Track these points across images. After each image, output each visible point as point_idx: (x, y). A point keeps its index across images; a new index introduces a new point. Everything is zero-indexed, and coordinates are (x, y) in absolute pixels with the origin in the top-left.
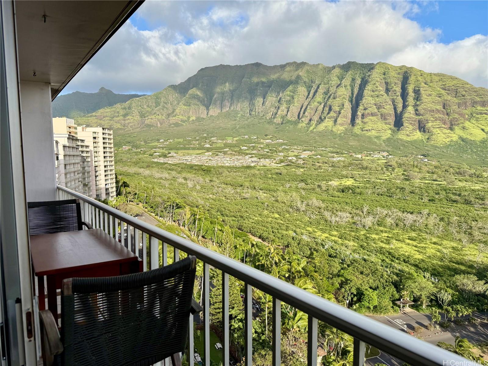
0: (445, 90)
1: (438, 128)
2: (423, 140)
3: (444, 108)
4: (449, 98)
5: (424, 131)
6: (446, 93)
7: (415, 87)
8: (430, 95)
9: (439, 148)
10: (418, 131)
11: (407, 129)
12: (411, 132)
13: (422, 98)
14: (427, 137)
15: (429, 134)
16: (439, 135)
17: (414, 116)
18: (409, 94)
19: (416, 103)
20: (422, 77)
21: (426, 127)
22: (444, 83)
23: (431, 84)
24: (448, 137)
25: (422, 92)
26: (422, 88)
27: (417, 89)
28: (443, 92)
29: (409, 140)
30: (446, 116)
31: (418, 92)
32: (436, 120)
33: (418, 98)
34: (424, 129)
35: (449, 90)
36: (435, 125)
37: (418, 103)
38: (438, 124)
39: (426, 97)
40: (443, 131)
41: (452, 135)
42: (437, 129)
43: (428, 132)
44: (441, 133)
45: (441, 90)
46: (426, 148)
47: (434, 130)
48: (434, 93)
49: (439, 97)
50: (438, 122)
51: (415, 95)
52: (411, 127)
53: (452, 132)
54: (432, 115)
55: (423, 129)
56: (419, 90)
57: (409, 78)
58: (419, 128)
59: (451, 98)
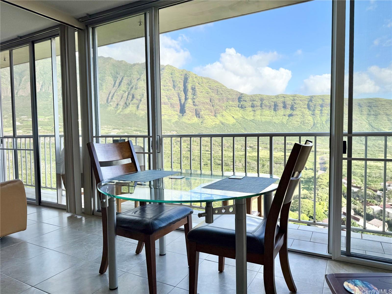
0: (211, 89)
1: (207, 115)
2: (198, 123)
3: (211, 102)
4: (213, 95)
5: (199, 117)
6: (212, 91)
7: (192, 86)
8: (202, 92)
9: (208, 129)
10: (195, 117)
11: (189, 115)
12: (191, 117)
13: (197, 94)
14: (201, 121)
15: (202, 119)
16: (208, 120)
17: (192, 106)
18: (189, 91)
19: (193, 97)
20: (196, 79)
21: (200, 114)
22: (210, 85)
23: (202, 84)
24: (214, 121)
25: (197, 90)
26: (196, 87)
27: (194, 87)
28: (210, 90)
29: (190, 123)
30: (212, 107)
31: (194, 89)
32: (206, 110)
33: (194, 93)
34: (199, 115)
35: (213, 90)
36: (206, 113)
37: (195, 97)
38: (208, 112)
39: (199, 93)
40: (211, 117)
41: (216, 120)
42: (207, 116)
43: (202, 118)
44: (209, 118)
45: (208, 89)
46: (201, 129)
47: (205, 117)
48: (204, 91)
49: (208, 94)
50: (207, 111)
51: (192, 91)
52: (191, 114)
53: (216, 118)
54: (203, 106)
55: (198, 115)
56: (195, 88)
57: (188, 79)
58: (196, 115)
59: (215, 95)
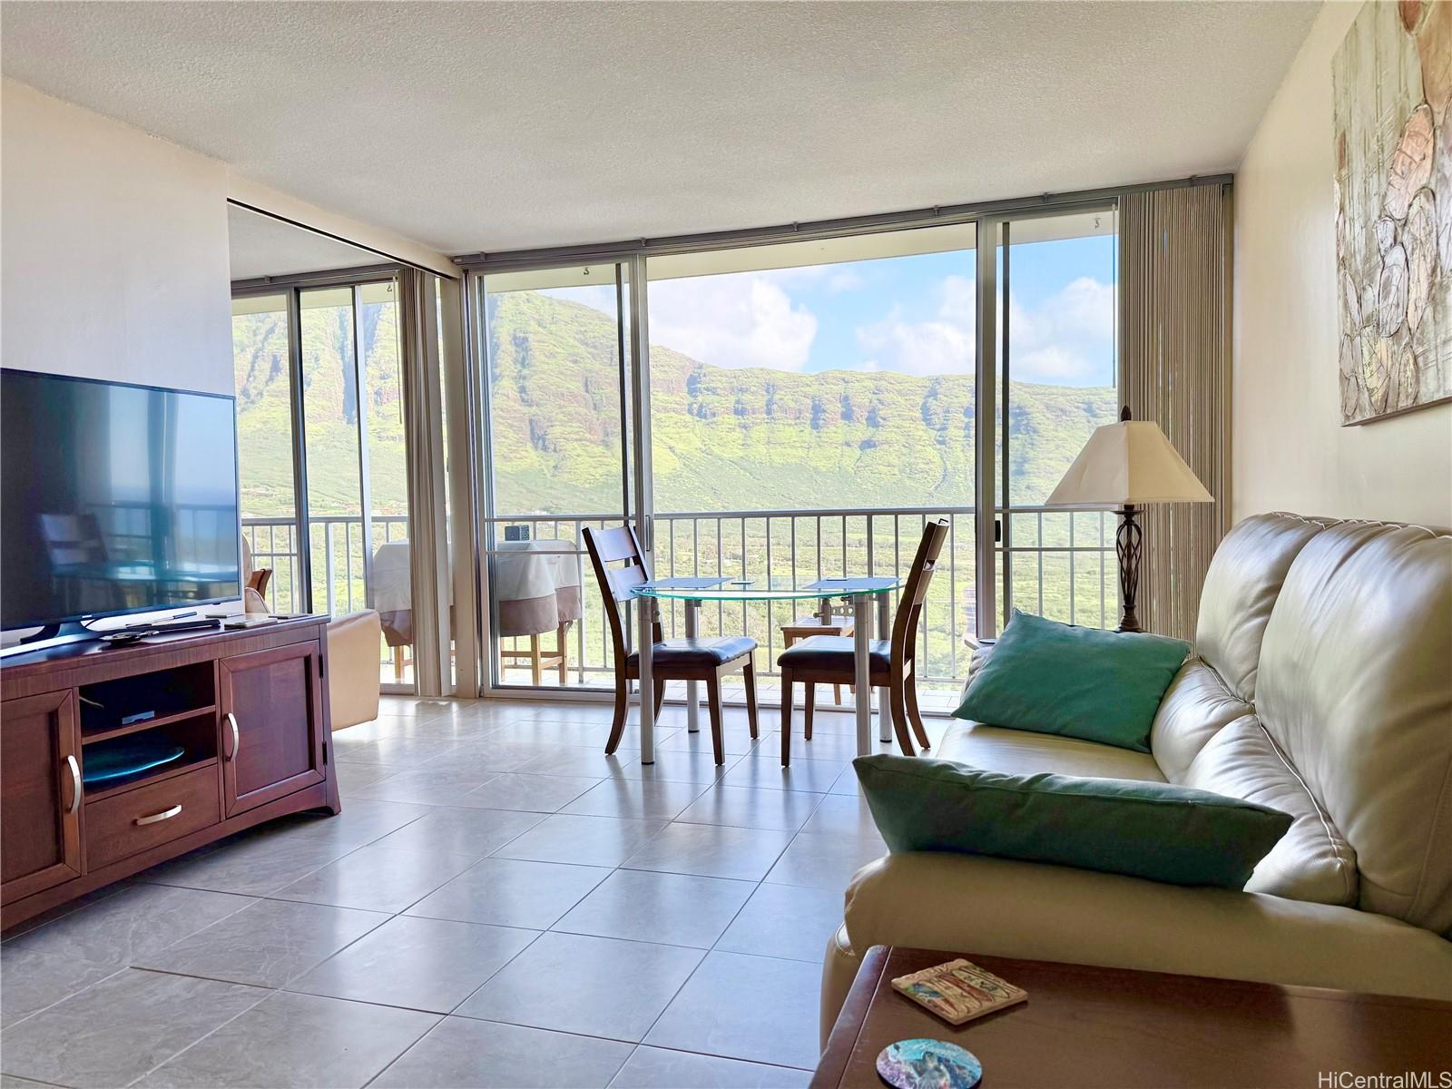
0: (587, 344)
1: (576, 440)
2: (543, 470)
3: (587, 391)
4: (597, 366)
5: (545, 448)
6: (589, 353)
7: (515, 330)
8: (552, 355)
9: (582, 492)
10: (529, 445)
11: (503, 440)
12: (514, 448)
13: (534, 361)
14: (552, 463)
15: (556, 455)
16: (579, 459)
17: (517, 407)
18: (502, 348)
19: (520, 371)
20: (530, 305)
21: (549, 436)
22: (583, 329)
23: (553, 328)
24: (601, 464)
25: (533, 344)
26: (531, 335)
27: (522, 335)
28: (582, 349)
29: (509, 470)
30: (593, 412)
31: (523, 343)
32: (570, 421)
33: (524, 359)
34: (544, 441)
35: (595, 347)
36: (569, 433)
37: (525, 372)
38: (577, 430)
39: (543, 358)
40: (589, 449)
41: (609, 459)
42: (575, 444)
43: (555, 450)
44: (584, 453)
45: (576, 343)
46: (553, 492)
47: (569, 446)
48: (562, 351)
49: (575, 362)
50: (574, 425)
51: (516, 351)
52: (511, 434)
53: (609, 454)
54: (560, 407)
55: (541, 442)
56: (526, 339)
57: (499, 303)
58: (532, 439)
59: (601, 366)
